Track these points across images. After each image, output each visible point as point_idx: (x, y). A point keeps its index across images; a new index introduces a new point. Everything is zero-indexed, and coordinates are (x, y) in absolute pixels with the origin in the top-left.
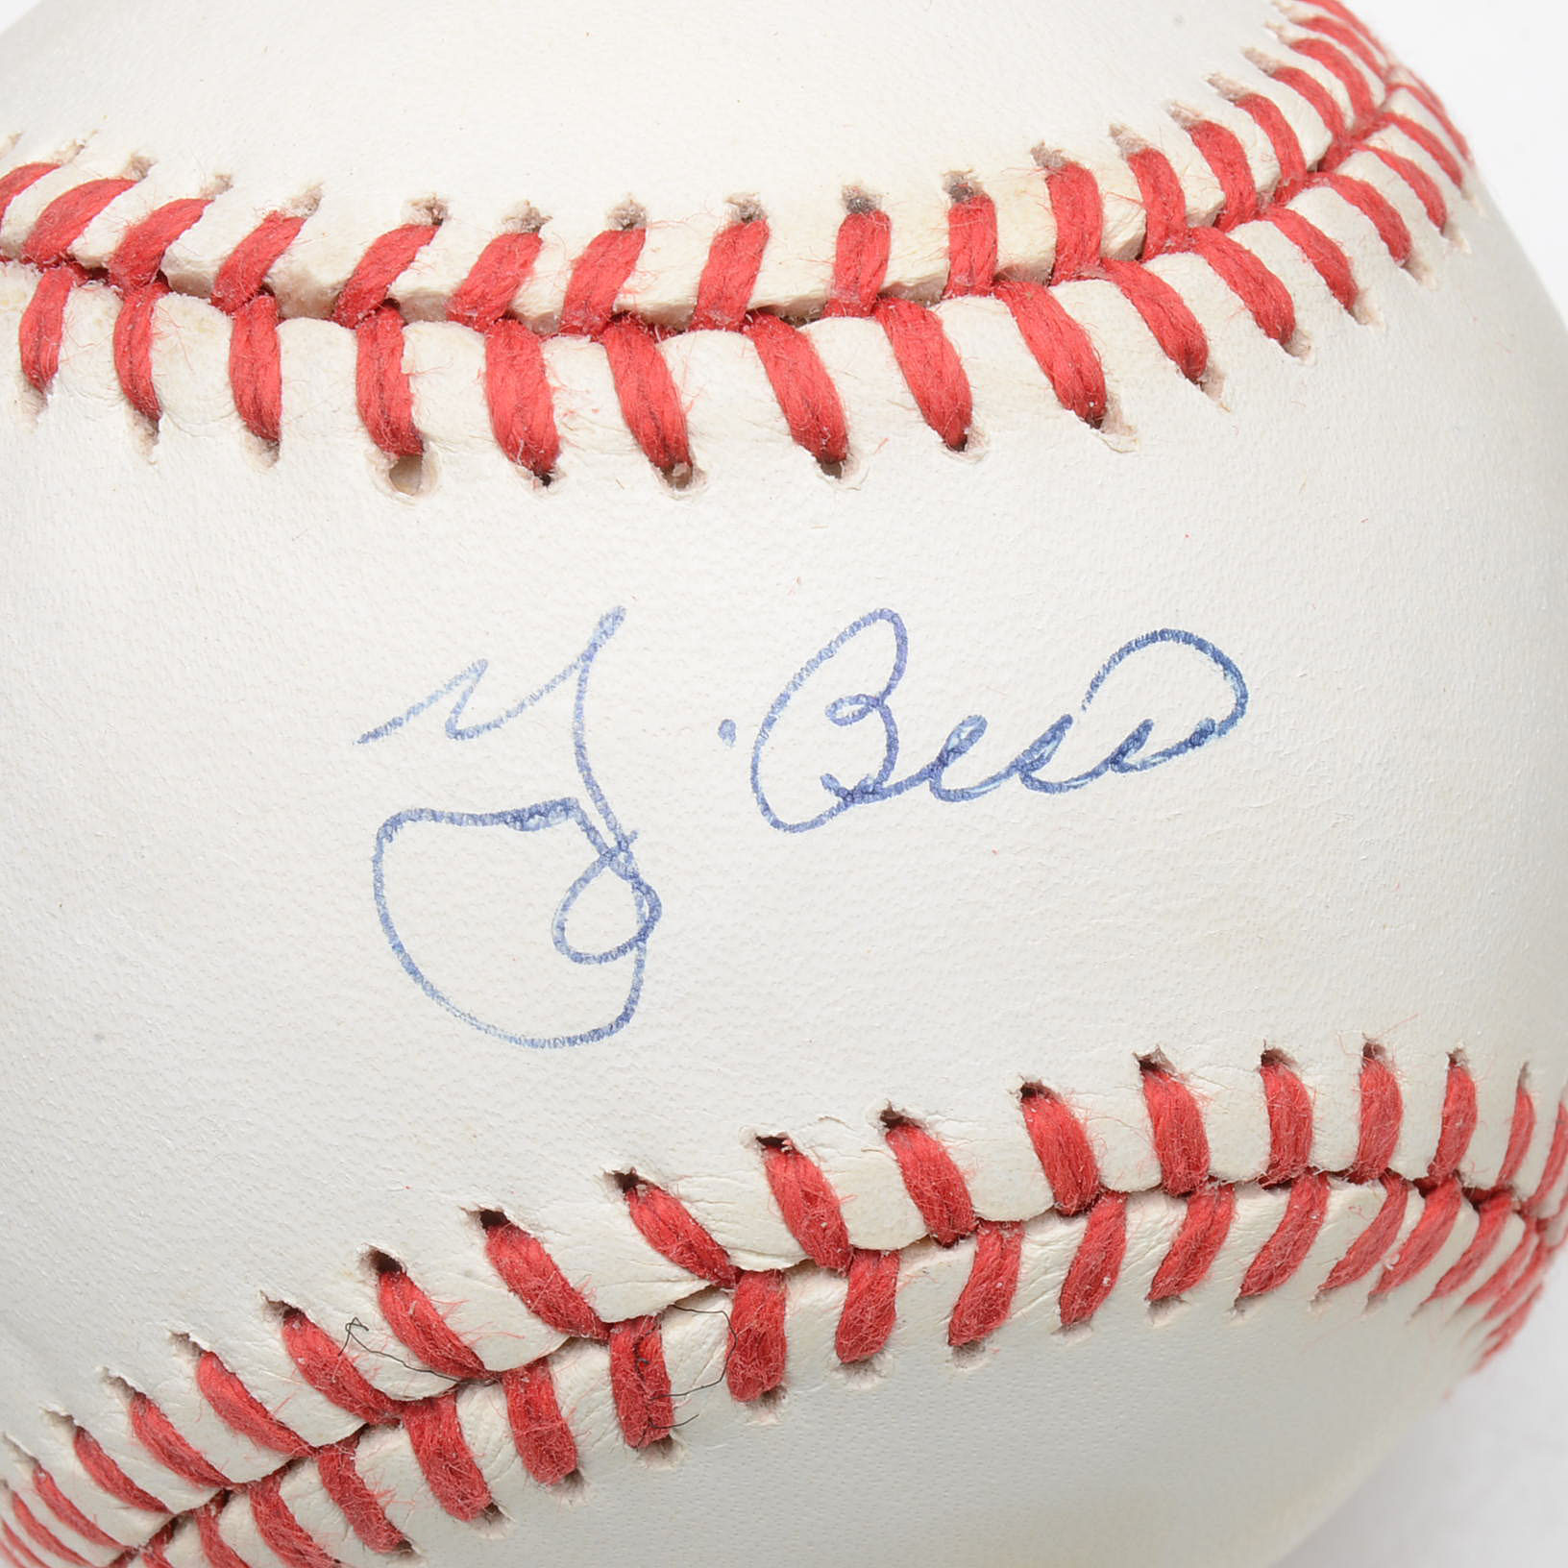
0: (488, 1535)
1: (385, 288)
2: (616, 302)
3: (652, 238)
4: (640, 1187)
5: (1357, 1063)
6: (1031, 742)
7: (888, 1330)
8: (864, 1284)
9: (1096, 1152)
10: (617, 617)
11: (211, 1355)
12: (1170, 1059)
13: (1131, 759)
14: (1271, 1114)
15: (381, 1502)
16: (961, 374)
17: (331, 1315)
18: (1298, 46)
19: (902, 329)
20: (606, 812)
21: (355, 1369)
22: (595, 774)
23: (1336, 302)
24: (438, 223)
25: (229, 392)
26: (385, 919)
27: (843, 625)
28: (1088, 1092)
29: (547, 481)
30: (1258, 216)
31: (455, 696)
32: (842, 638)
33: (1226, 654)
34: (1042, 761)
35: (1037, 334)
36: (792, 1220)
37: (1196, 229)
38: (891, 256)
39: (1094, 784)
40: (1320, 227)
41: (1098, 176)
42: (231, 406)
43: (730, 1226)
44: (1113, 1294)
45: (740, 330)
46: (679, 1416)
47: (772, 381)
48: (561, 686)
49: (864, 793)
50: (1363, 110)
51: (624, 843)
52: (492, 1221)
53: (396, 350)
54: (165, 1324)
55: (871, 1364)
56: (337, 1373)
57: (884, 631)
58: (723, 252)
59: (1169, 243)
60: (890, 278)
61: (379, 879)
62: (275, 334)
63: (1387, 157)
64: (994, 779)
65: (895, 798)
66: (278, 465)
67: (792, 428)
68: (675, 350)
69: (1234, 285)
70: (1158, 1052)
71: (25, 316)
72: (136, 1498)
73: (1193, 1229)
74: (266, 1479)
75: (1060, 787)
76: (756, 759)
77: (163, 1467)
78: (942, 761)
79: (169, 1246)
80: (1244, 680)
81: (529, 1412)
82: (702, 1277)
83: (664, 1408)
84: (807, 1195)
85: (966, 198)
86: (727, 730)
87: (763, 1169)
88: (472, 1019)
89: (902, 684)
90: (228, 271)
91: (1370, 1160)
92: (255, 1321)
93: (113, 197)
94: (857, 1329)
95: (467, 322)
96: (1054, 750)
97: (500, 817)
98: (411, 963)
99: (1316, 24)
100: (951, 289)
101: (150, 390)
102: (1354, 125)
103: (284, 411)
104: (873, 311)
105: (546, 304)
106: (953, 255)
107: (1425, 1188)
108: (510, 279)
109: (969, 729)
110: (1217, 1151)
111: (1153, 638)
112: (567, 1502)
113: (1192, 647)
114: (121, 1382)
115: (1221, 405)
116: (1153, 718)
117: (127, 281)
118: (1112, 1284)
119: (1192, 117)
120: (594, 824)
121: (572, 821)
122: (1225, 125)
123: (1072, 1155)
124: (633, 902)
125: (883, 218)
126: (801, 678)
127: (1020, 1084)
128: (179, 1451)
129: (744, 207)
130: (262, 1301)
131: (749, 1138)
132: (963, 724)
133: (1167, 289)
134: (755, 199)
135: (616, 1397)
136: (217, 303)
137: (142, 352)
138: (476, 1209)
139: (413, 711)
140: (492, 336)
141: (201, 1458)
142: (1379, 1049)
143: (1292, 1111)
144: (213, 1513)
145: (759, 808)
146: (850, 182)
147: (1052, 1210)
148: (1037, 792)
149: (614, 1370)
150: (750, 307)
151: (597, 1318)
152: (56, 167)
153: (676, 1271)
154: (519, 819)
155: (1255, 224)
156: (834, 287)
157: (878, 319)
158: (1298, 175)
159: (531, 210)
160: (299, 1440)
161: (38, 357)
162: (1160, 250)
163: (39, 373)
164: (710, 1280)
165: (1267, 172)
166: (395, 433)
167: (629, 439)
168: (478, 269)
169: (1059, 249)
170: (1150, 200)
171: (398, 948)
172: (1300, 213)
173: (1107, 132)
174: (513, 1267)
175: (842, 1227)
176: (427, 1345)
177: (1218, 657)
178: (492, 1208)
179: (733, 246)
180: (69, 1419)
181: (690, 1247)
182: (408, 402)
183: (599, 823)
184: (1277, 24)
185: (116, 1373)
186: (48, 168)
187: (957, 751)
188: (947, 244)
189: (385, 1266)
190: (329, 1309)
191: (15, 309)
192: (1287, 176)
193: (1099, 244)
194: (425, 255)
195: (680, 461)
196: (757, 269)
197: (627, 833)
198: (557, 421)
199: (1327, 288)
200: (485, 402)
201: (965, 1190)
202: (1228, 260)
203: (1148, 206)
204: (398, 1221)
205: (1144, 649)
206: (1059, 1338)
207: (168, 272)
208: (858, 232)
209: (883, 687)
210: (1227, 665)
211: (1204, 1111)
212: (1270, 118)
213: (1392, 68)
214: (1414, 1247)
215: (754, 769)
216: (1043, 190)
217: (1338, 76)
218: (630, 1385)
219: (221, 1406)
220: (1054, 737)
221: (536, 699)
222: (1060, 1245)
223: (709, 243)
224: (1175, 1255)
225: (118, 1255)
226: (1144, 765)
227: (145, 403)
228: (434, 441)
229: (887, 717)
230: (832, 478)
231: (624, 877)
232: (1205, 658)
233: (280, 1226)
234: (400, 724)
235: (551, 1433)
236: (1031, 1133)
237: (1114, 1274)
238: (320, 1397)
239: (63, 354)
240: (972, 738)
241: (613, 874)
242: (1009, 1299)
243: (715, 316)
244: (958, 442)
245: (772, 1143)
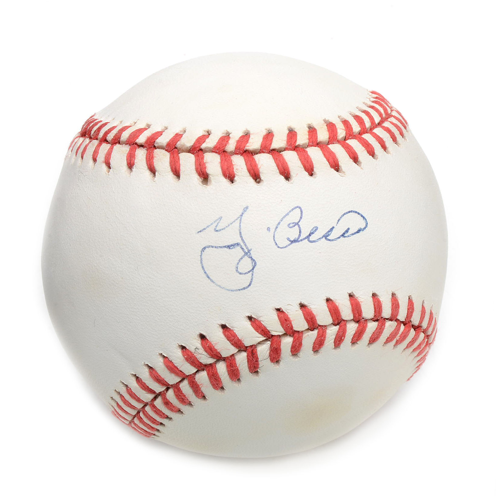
0: (221, 393)
1: (200, 146)
2: (245, 148)
3: (251, 136)
4: (253, 319)
5: (391, 297)
6: (326, 232)
7: (301, 347)
8: (296, 338)
9: (341, 312)
10: (247, 208)
11: (167, 357)
12: (355, 294)
13: (346, 235)
14: (374, 305)
15: (200, 386)
16: (312, 162)
17: (191, 347)
18: (373, 102)
19: (300, 153)
20: (245, 245)
21: (196, 358)
22: (243, 238)
23: (382, 149)
24: (209, 134)
25: (170, 167)
26: (203, 267)
27: (290, 209)
28: (339, 300)
29: (233, 182)
30: (367, 133)
31: (216, 224)
32: (290, 212)
33: (363, 215)
34: (329, 235)
35: (326, 154)
36: (282, 325)
37: (355, 135)
38: (297, 139)
39: (339, 240)
40: (379, 135)
41: (336, 125)
42: (170, 170)
43: (270, 326)
44: (344, 341)
45: (269, 153)
46: (260, 366)
47: (276, 163)
48: (236, 221)
49: (295, 241)
50: (387, 114)
51: (249, 251)
52: (224, 327)
53: (203, 158)
54: (158, 352)
55: (297, 355)
56: (193, 359)
57: (298, 210)
58: (265, 139)
59: (350, 137)
60: (297, 144)
61: (201, 259)
62: (178, 156)
63: (391, 122)
64: (320, 239)
65: (301, 242)
66: (180, 181)
67: (280, 172)
68: (257, 157)
69: (363, 146)
70: (352, 292)
71: (127, 155)
72: (149, 390)
73: (360, 328)
74: (177, 383)
75: (332, 240)
76: (274, 235)
77: (156, 383)
78: (310, 235)
79: (159, 335)
80: (367, 220)
81: (231, 365)
82: (265, 337)
83: (257, 364)
84: (285, 319)
85: (311, 129)
86: (268, 229)
87: (277, 315)
88: (220, 286)
89: (302, 220)
90: (168, 144)
91: (393, 316)
92: (176, 349)
93: (144, 131)
94: (295, 347)
95: (216, 153)
96: (331, 233)
97: (225, 247)
98: (208, 276)
99: (376, 98)
100: (309, 146)
101: (154, 167)
102: (385, 117)
103: (181, 170)
104: (294, 150)
105: (231, 149)
106: (309, 139)
107: (405, 324)
108: (224, 145)
109: (315, 229)
110: (364, 312)
111: (349, 212)
112: (237, 385)
113: (357, 214)
114: (147, 365)
115: (361, 168)
116: (350, 227)
117: (148, 147)
118: (344, 339)
119: (353, 114)
120: (243, 247)
121: (239, 247)
122: (360, 115)
123: (336, 312)
124: (251, 263)
125: (296, 132)
126: (283, 219)
127: (326, 298)
128: (159, 378)
129: (269, 131)
130: (177, 345)
131: (274, 308)
132: (314, 228)
133: (350, 146)
134: (271, 129)
135: (248, 362)
136: (166, 150)
137: (152, 160)
138: (220, 324)
139: (208, 227)
140: (221, 155)
141: (164, 380)
142: (395, 294)
143: (378, 305)
144: (165, 392)
145: (275, 244)
146: (289, 126)
147: (332, 323)
148: (328, 241)
149: (248, 356)
150: (271, 149)
151: (244, 345)
152: (130, 126)
153: (260, 335)
154: (229, 247)
155: (367, 134)
156: (287, 145)
157: (295, 151)
158: (374, 125)
159: (227, 132)
160: (184, 374)
161: (130, 162)
162: (348, 139)
163: (130, 165)
164: (266, 337)
165: (369, 125)
166: (203, 174)
167: (249, 174)
168: (218, 143)
169: (329, 138)
170: (346, 129)
171: (205, 273)
172: (375, 132)
173: (337, 117)
174: (228, 335)
175: (292, 326)
176: (211, 352)
177: (362, 216)
178: (224, 324)
179: (267, 138)
180: (135, 375)
181: (263, 330)
182: (205, 168)
183: (244, 248)
184: (369, 98)
185: (146, 363)
186: (130, 127)
187: (313, 233)
188: (308, 137)
189: (202, 337)
190: (191, 346)
191: (125, 153)
192: (372, 125)
193: (337, 137)
194: (207, 140)
195: (258, 178)
196: (272, 142)
197: (250, 249)
198: (234, 171)
199: (381, 147)
200: (220, 168)
201: (316, 319)
202: (362, 141)
203: (346, 130)
204: (205, 327)
205: (348, 214)
206: (334, 350)
207: (156, 145)
208: (291, 135)
209: (298, 221)
210: (364, 217)
211: (361, 304)
212: (368, 115)
213: (392, 107)
214: (402, 335)
215: (274, 236)
216: (326, 127)
217: (381, 107)
218: (251, 359)
219: (169, 368)
220: (331, 231)
221: (232, 224)
222: (334, 331)
223: (262, 137)
224: (356, 333)
225: (148, 338)
226: (348, 236)
227: (153, 170)
228: (211, 175)
229: (299, 226)
230: (287, 181)
231: (249, 258)
232: (360, 216)
233: (182, 329)
234: (205, 229)
235: (235, 369)
236: (328, 308)
237: (344, 337)
238: (189, 364)
239: (135, 161)
240: (315, 231)
241: (247, 257)
242: (324, 342)
243: (264, 151)
244: (311, 175)
245: (278, 310)
